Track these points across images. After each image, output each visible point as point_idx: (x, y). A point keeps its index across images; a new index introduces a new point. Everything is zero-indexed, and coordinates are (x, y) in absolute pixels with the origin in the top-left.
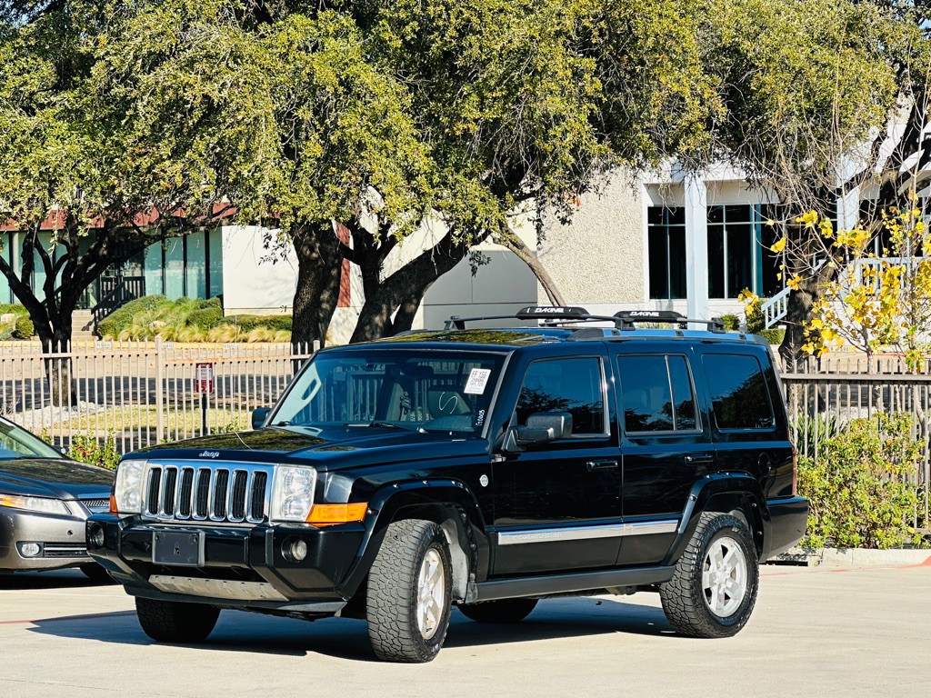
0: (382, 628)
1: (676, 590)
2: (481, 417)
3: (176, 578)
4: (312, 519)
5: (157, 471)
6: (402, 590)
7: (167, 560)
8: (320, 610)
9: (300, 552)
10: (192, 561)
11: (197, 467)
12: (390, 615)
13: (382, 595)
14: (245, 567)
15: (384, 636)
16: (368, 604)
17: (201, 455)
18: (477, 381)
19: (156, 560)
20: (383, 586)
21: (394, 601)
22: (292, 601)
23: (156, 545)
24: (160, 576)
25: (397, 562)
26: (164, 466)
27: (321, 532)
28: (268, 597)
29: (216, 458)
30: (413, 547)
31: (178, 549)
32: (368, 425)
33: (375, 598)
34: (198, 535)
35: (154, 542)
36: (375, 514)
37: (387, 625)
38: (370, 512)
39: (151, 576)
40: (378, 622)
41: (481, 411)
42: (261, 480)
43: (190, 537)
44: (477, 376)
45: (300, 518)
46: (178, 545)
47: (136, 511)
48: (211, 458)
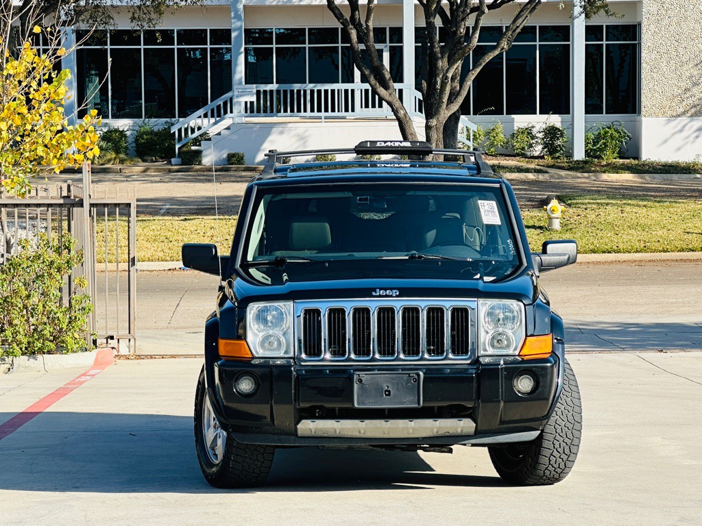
0: (555, 453)
2: (511, 246)
4: (525, 352)
5: (312, 316)
7: (375, 403)
9: (524, 385)
10: (412, 402)
11: (373, 305)
15: (553, 460)
17: (373, 293)
18: (489, 212)
19: (358, 404)
21: (570, 426)
26: (324, 306)
29: (397, 296)
31: (389, 391)
32: (407, 258)
33: (554, 424)
34: (418, 375)
35: (356, 386)
36: (559, 343)
37: (561, 450)
38: (555, 341)
39: (303, 421)
40: (552, 448)
41: (509, 241)
42: (461, 316)
43: (406, 377)
44: (486, 208)
45: (511, 352)
46: (388, 387)
47: (282, 355)
48: (391, 296)
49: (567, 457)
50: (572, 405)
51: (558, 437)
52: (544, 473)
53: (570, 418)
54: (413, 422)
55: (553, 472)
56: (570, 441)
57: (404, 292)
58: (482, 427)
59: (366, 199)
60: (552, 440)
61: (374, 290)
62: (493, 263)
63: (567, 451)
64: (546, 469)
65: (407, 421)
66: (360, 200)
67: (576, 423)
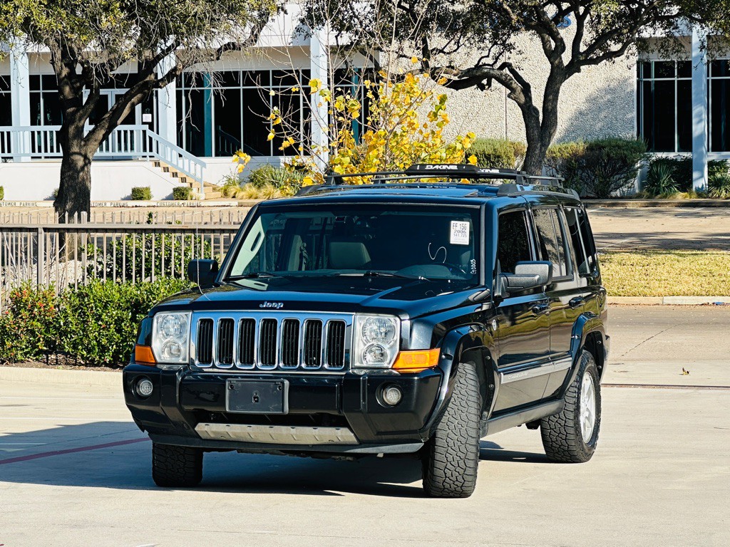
0: (449, 466)
1: (560, 421)
2: (473, 266)
3: (232, 425)
4: (399, 365)
5: (206, 326)
6: (471, 430)
7: (245, 408)
8: (395, 452)
9: (392, 396)
10: (276, 409)
11: (259, 317)
12: (459, 454)
13: (452, 435)
14: (336, 413)
15: (449, 473)
16: (437, 444)
17: (261, 306)
18: (459, 233)
19: (230, 409)
20: (452, 427)
21: (463, 441)
22: (362, 443)
23: (230, 395)
24: (211, 424)
25: (463, 403)
26: (217, 317)
27: (416, 378)
28: (342, 440)
29: (280, 309)
30: (474, 389)
31: (257, 398)
32: (362, 275)
33: (445, 438)
34: (283, 383)
35: (227, 391)
36: (448, 359)
37: (455, 463)
38: (444, 357)
39: (200, 424)
40: (445, 461)
41: (472, 261)
42: (338, 329)
43: (272, 385)
44: (458, 228)
45: (385, 365)
46: (256, 394)
47: (181, 361)
48: (275, 309)
49: (463, 471)
50: (467, 420)
51: (450, 451)
52: (444, 486)
53: (463, 432)
54: (294, 429)
55: (452, 485)
56: (464, 455)
57: (289, 305)
58: (363, 438)
59: (343, 219)
60: (445, 453)
61: (262, 302)
62: (449, 281)
63: (462, 464)
64: (444, 481)
65: (289, 427)
66: (338, 219)
67: (470, 438)
